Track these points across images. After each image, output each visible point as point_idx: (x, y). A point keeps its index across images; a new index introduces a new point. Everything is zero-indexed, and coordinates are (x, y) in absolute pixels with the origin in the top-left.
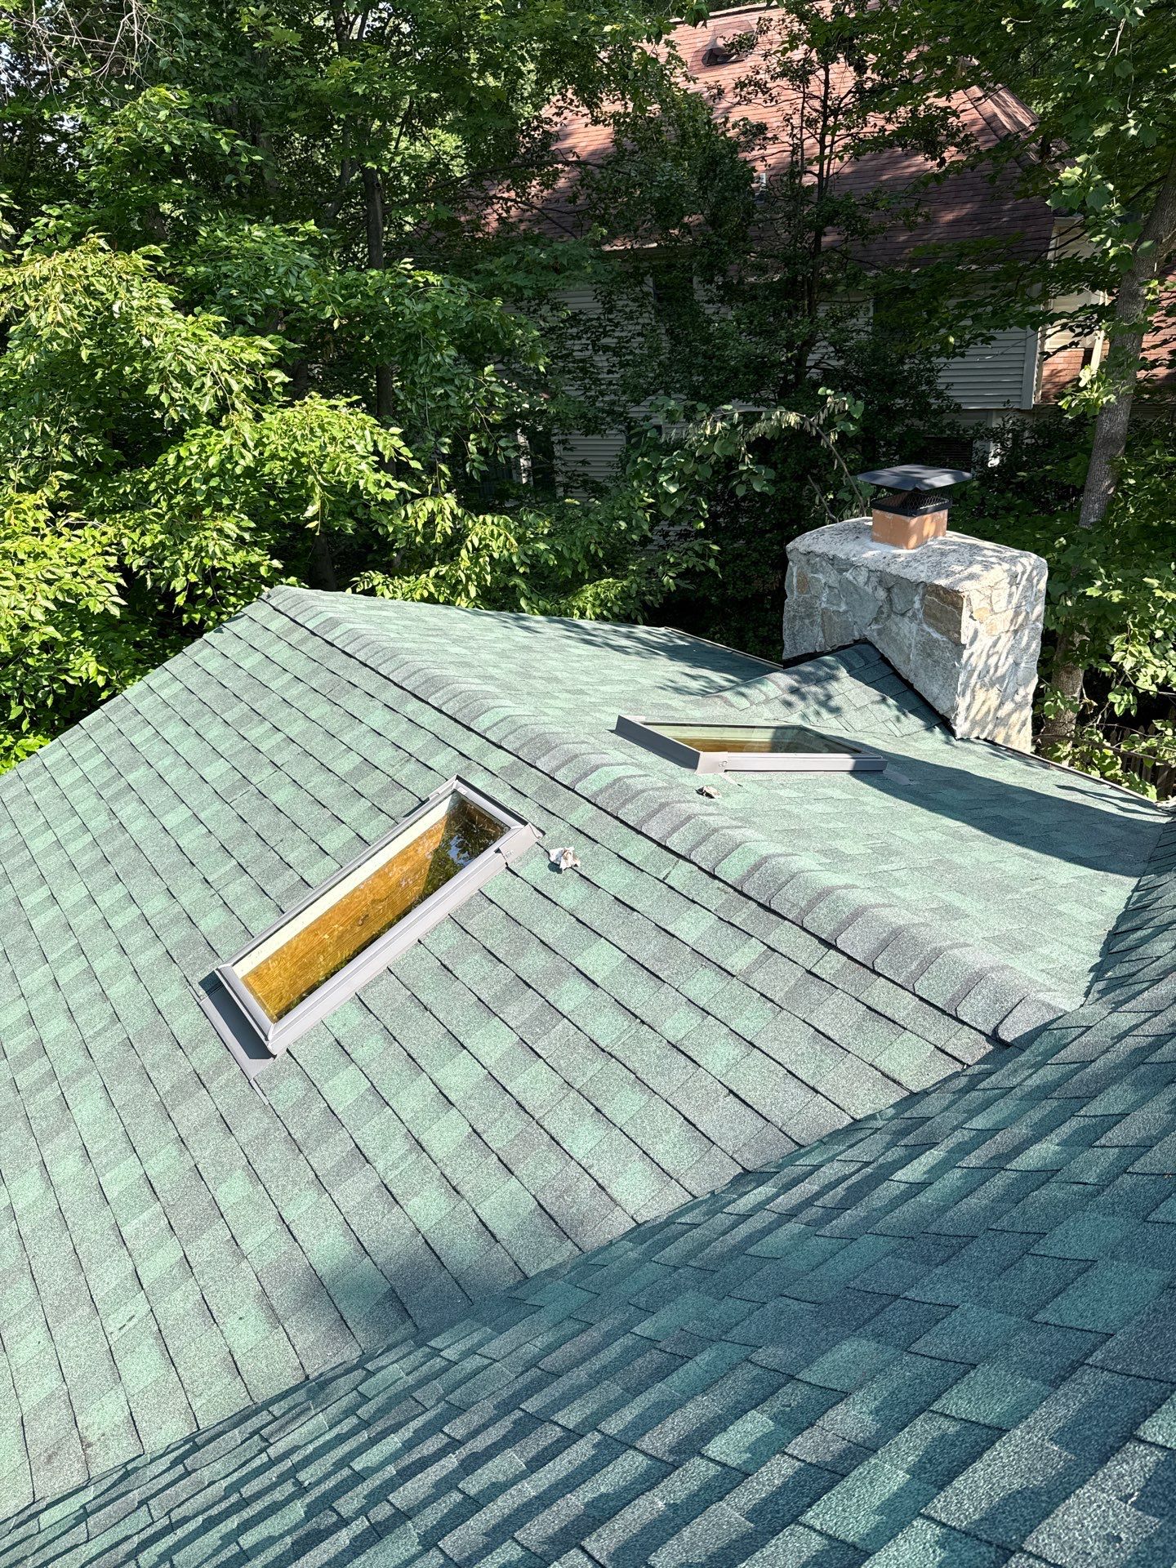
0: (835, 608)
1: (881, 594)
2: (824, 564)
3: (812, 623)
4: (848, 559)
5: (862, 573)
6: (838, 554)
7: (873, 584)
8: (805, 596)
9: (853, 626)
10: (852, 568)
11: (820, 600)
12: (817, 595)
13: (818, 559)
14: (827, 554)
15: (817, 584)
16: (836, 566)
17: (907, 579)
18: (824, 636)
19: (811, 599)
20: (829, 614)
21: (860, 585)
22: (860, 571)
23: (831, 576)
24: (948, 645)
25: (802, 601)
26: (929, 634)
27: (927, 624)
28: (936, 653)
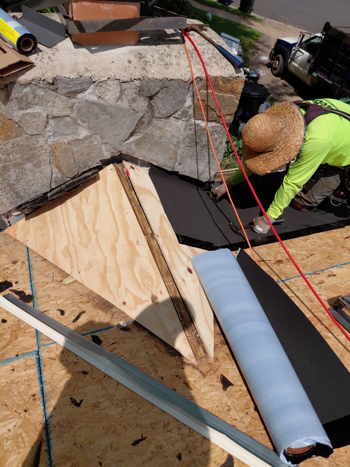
0: (70, 138)
2: (40, 92)
4: (81, 77)
5: (110, 88)
6: (61, 74)
7: (129, 97)
8: (15, 139)
9: (101, 148)
10: (92, 86)
11: (44, 137)
12: (37, 133)
13: (28, 89)
14: (43, 78)
15: (34, 120)
16: (63, 90)
17: (178, 80)
18: (60, 170)
19: (28, 140)
20: (64, 147)
21: (110, 102)
22: (107, 87)
23: (56, 105)
24: (216, 128)
25: (12, 148)
26: (198, 125)
27: (196, 118)
28: (204, 139)
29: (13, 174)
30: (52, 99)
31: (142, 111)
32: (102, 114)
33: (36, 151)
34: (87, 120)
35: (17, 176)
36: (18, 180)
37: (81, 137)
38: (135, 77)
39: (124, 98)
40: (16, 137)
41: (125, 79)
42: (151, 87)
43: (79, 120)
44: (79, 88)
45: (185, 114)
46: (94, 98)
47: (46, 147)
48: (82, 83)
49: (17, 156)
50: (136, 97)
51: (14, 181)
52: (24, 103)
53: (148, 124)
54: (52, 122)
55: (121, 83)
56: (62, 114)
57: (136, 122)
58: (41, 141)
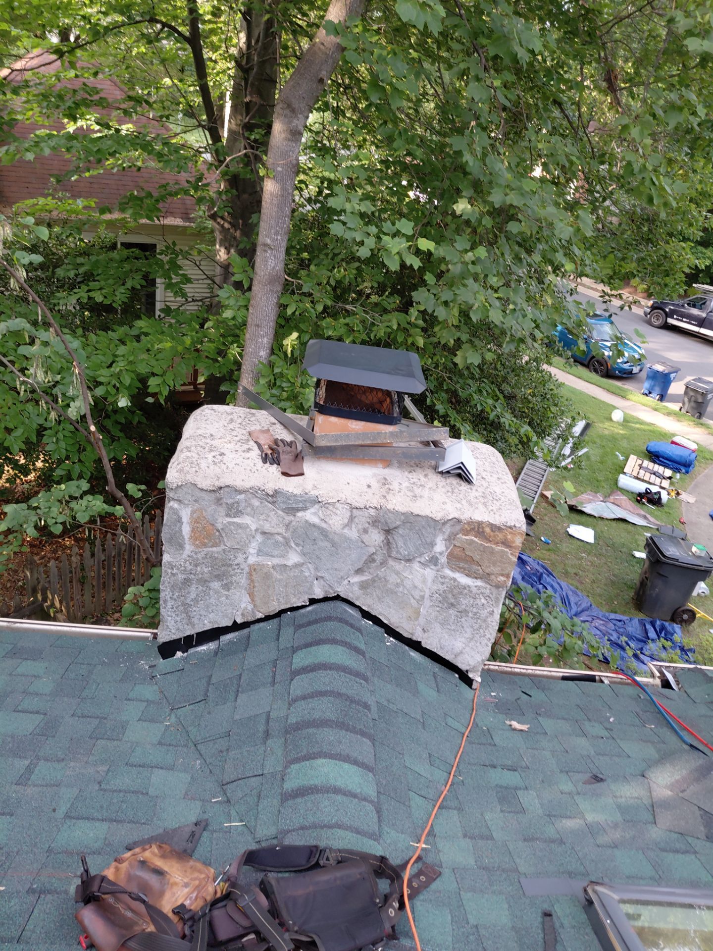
0: (276, 561)
1: (374, 538)
2: (256, 503)
3: (227, 586)
4: (306, 494)
5: (338, 512)
6: (284, 487)
7: (360, 526)
8: (210, 549)
9: (313, 582)
10: (317, 506)
11: (245, 552)
12: (239, 547)
13: (243, 496)
14: (263, 489)
15: (240, 531)
16: (281, 505)
18: (253, 600)
19: (224, 553)
20: (265, 570)
21: (334, 528)
22: (334, 510)
23: (269, 519)
24: (484, 591)
25: (203, 558)
26: (455, 580)
27: (452, 569)
28: (464, 602)
29: (193, 591)
30: (266, 512)
31: (375, 546)
32: (322, 540)
33: (230, 569)
34: (302, 543)
35: (197, 595)
36: (196, 601)
37: (290, 563)
38: (372, 506)
39: (353, 526)
40: (212, 547)
41: (358, 505)
42: (390, 519)
43: (292, 541)
44: (301, 505)
45: (434, 561)
46: (315, 520)
47: (244, 566)
48: (305, 501)
49: (206, 570)
50: (368, 528)
51: (192, 600)
52: (234, 510)
53: (381, 564)
54: (259, 538)
55: (353, 508)
56: (273, 531)
57: (365, 558)
58: (240, 558)
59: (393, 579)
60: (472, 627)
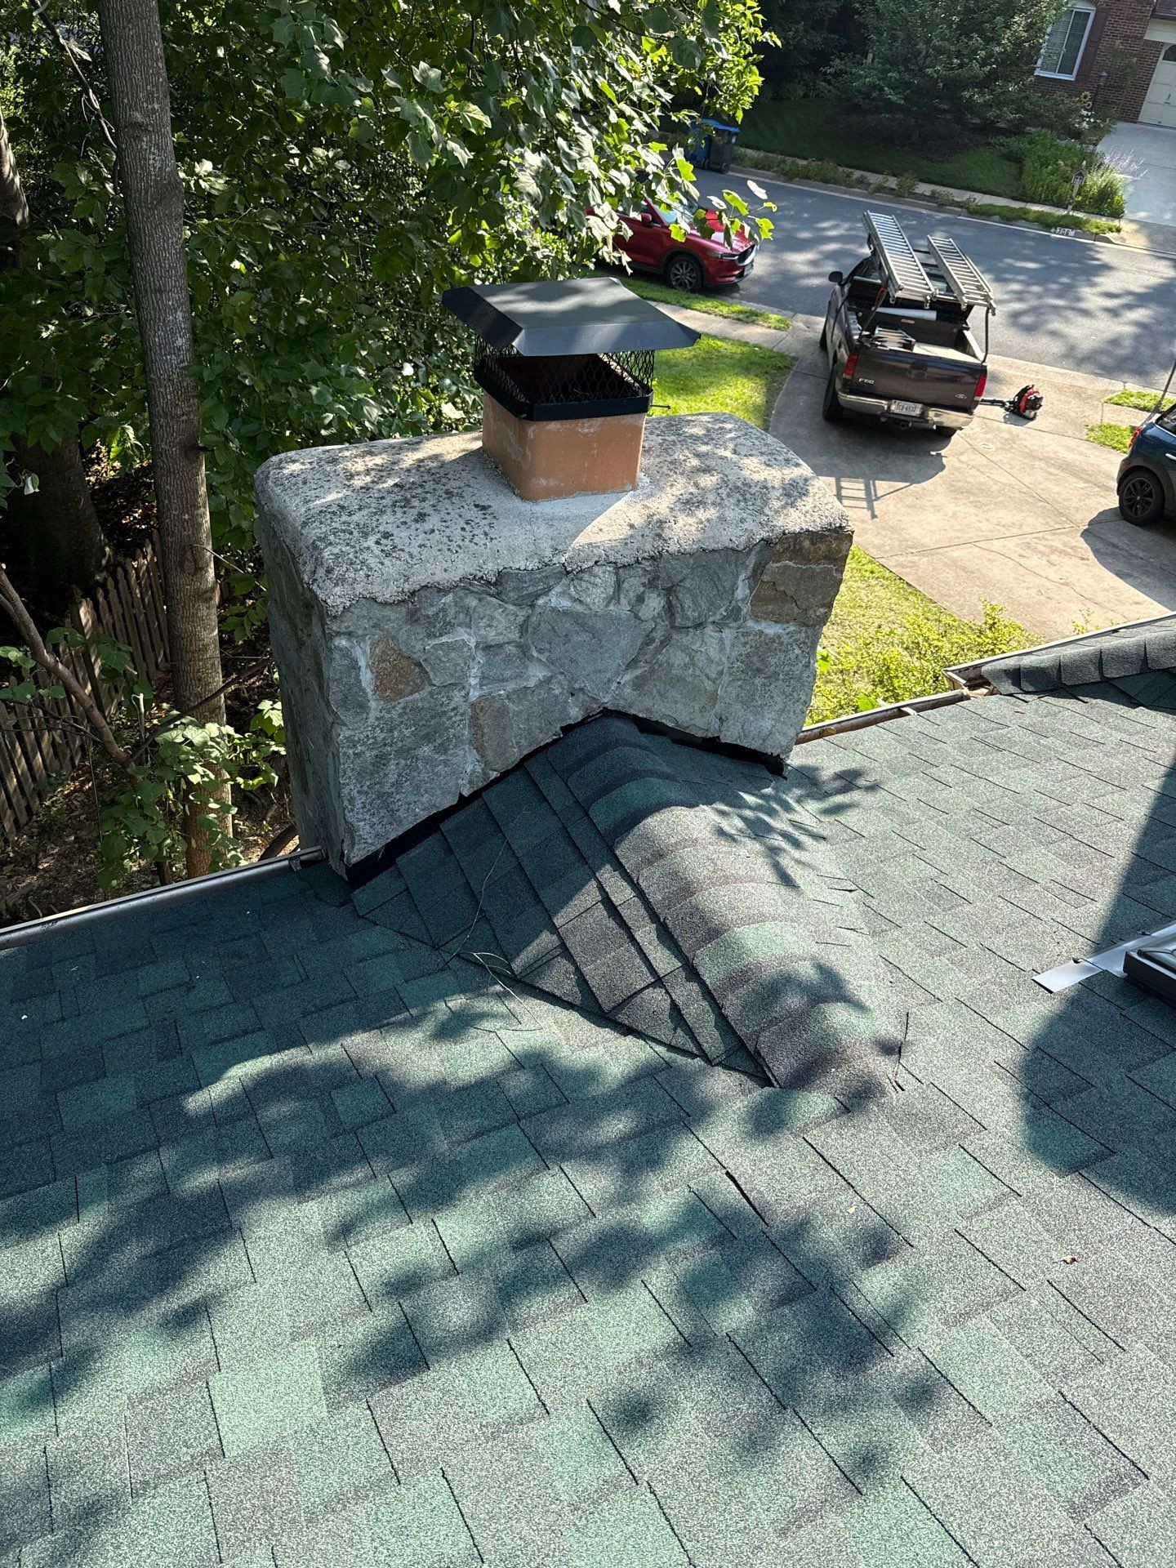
0: (511, 686)
1: (654, 604)
2: (472, 602)
3: (442, 749)
4: (546, 565)
5: (598, 580)
6: (511, 564)
7: (632, 594)
8: (409, 698)
9: (566, 702)
10: (565, 581)
11: (464, 688)
12: (453, 681)
13: (450, 597)
14: (480, 574)
15: (453, 655)
16: (512, 594)
17: (726, 549)
18: (482, 756)
19: (432, 697)
20: (497, 705)
21: (594, 608)
22: (592, 579)
23: (494, 623)
24: (796, 636)
25: (400, 715)
26: (761, 633)
27: (757, 619)
28: (773, 661)
29: (392, 770)
30: (488, 612)
31: (654, 619)
32: (577, 633)
33: (444, 719)
34: (548, 646)
35: (400, 775)
36: (398, 785)
37: (532, 682)
38: (646, 555)
39: (622, 596)
40: (411, 693)
41: (625, 561)
42: (674, 569)
43: (533, 648)
44: (541, 586)
45: (735, 614)
46: (566, 603)
47: (464, 707)
48: (546, 577)
49: (407, 733)
50: (643, 592)
51: (393, 785)
52: (439, 625)
53: (662, 642)
54: (481, 658)
55: (618, 567)
56: (501, 639)
57: (640, 641)
58: (457, 696)
59: (679, 659)
60: (783, 693)
